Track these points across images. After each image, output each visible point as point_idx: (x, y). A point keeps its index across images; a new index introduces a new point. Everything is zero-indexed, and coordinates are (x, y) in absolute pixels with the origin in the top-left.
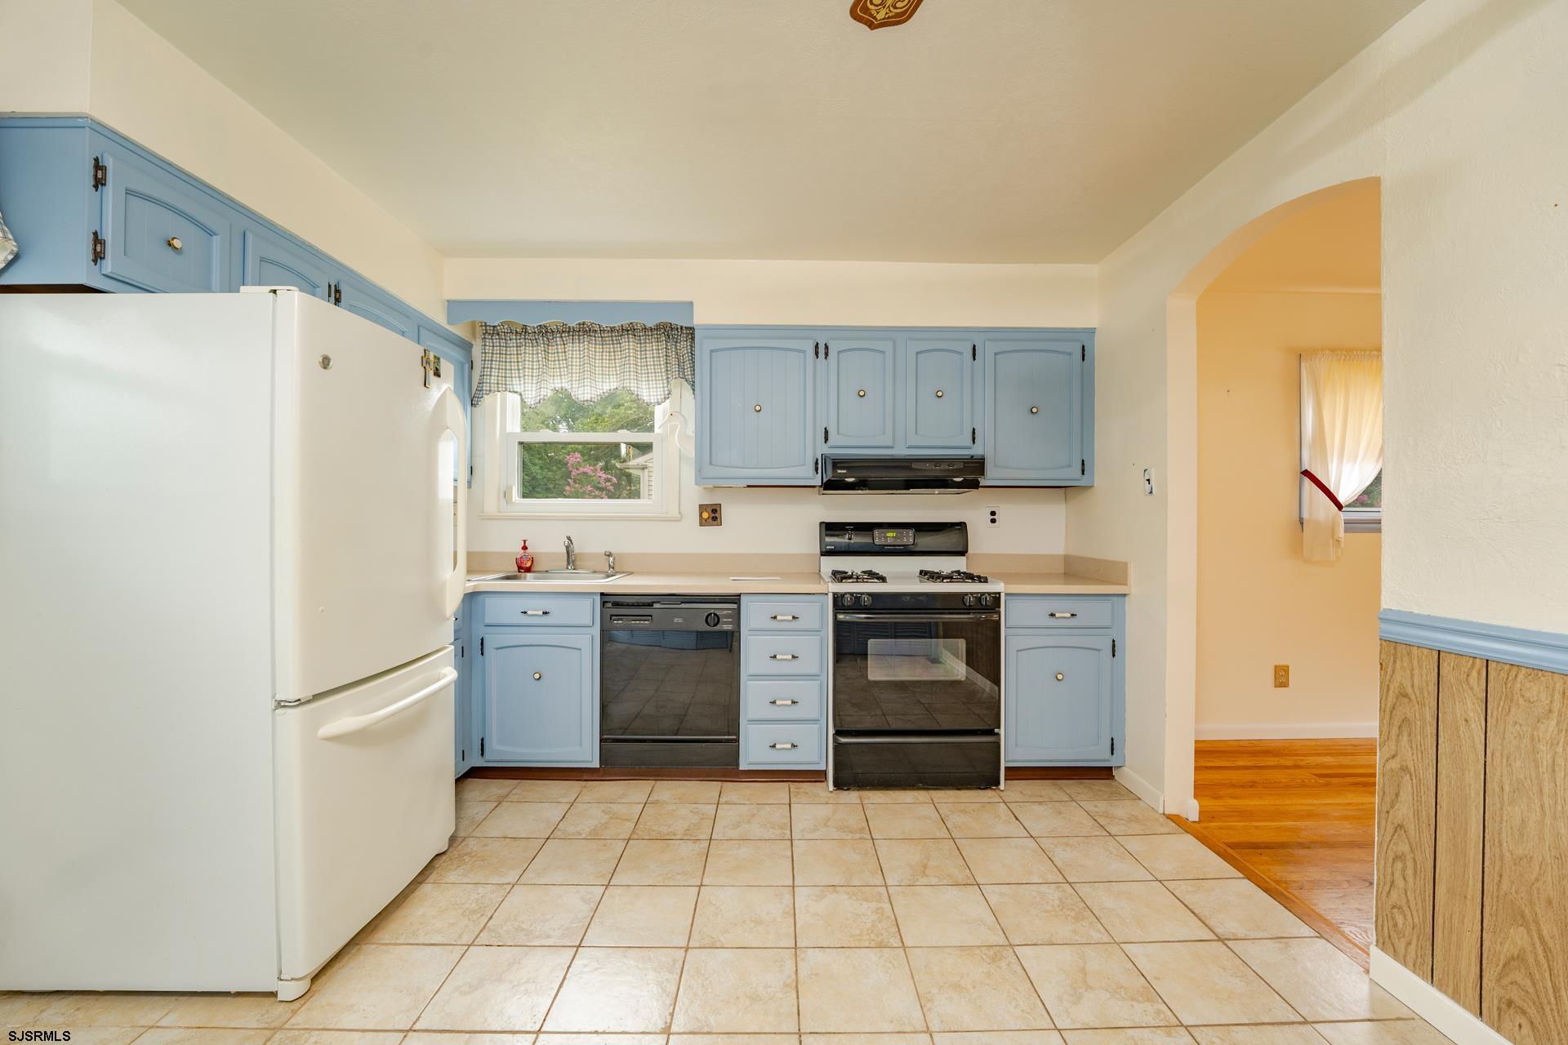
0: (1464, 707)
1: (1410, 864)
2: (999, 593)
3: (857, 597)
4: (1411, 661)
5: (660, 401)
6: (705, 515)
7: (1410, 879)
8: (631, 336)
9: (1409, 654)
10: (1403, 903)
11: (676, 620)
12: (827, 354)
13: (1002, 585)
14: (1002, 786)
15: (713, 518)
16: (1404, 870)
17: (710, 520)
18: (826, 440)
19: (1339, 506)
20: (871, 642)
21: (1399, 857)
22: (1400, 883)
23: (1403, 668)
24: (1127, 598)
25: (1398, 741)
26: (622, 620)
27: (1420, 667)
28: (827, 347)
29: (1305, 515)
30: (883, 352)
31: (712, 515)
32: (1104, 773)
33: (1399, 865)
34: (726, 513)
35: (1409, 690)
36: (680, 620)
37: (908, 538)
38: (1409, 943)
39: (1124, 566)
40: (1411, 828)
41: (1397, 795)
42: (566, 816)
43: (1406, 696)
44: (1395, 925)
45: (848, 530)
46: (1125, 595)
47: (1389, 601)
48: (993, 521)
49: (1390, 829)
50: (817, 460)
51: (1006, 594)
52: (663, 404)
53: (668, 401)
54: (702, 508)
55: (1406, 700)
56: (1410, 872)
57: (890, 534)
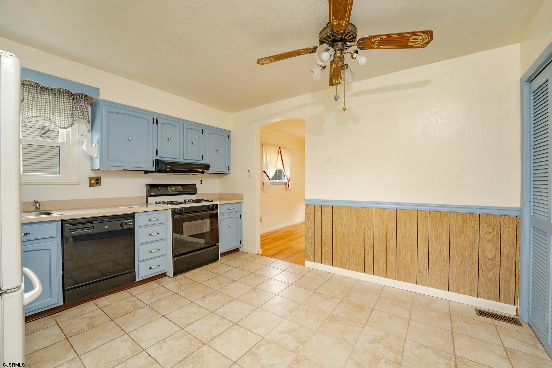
0: (318, 214)
1: (311, 243)
2: (217, 204)
3: (180, 209)
4: (310, 207)
5: (66, 127)
6: (93, 182)
7: (311, 246)
8: (50, 93)
9: (310, 206)
10: (310, 251)
11: (106, 227)
12: (157, 123)
13: (218, 202)
14: (219, 260)
15: (96, 183)
16: (310, 244)
17: (95, 184)
18: (157, 154)
19: (270, 179)
20: (184, 224)
21: (309, 243)
22: (309, 247)
23: (309, 209)
24: (243, 203)
25: (308, 222)
26: (76, 231)
27: (312, 208)
28: (157, 121)
29: (264, 181)
30: (176, 126)
31: (96, 182)
32: (237, 250)
33: (309, 244)
34: (103, 181)
35: (310, 213)
36: (108, 227)
37: (179, 189)
38: (311, 257)
39: (242, 195)
40: (311, 237)
41: (308, 232)
42: (62, 328)
43: (310, 214)
44: (309, 255)
45: (159, 187)
46: (242, 202)
47: (307, 197)
48: (201, 183)
49: (307, 238)
50: (153, 161)
51: (219, 204)
52: (68, 129)
53: (71, 128)
54: (90, 179)
55: (309, 215)
56: (311, 244)
57: (173, 188)
